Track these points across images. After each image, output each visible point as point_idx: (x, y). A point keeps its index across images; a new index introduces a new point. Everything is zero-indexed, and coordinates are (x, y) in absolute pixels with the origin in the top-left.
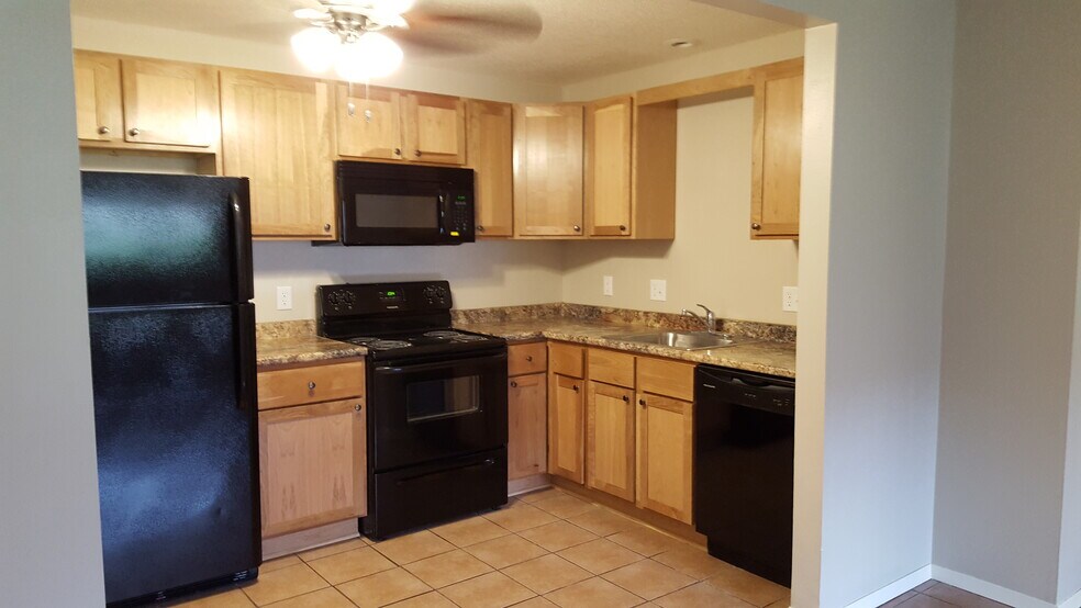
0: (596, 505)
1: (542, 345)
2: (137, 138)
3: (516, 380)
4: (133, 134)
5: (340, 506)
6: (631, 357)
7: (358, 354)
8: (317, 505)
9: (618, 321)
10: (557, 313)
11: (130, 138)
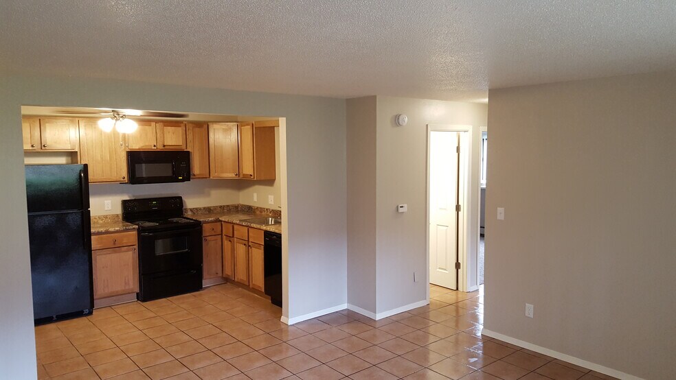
0: (240, 289)
1: (219, 224)
2: (46, 148)
3: (207, 238)
4: (44, 146)
5: (127, 288)
6: (246, 228)
7: (134, 228)
8: (118, 287)
9: (258, 212)
10: (237, 209)
11: (43, 148)
